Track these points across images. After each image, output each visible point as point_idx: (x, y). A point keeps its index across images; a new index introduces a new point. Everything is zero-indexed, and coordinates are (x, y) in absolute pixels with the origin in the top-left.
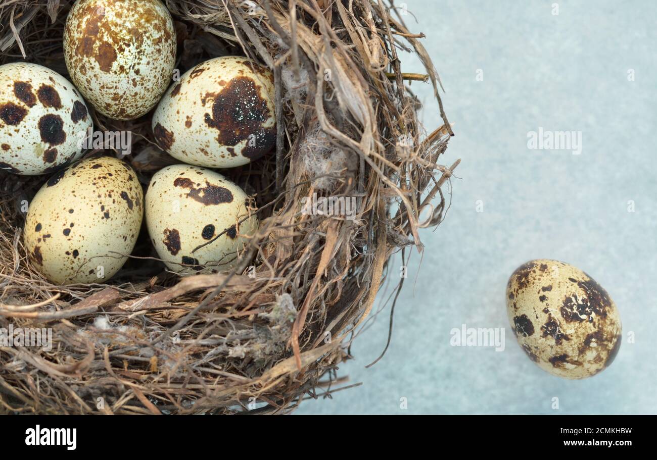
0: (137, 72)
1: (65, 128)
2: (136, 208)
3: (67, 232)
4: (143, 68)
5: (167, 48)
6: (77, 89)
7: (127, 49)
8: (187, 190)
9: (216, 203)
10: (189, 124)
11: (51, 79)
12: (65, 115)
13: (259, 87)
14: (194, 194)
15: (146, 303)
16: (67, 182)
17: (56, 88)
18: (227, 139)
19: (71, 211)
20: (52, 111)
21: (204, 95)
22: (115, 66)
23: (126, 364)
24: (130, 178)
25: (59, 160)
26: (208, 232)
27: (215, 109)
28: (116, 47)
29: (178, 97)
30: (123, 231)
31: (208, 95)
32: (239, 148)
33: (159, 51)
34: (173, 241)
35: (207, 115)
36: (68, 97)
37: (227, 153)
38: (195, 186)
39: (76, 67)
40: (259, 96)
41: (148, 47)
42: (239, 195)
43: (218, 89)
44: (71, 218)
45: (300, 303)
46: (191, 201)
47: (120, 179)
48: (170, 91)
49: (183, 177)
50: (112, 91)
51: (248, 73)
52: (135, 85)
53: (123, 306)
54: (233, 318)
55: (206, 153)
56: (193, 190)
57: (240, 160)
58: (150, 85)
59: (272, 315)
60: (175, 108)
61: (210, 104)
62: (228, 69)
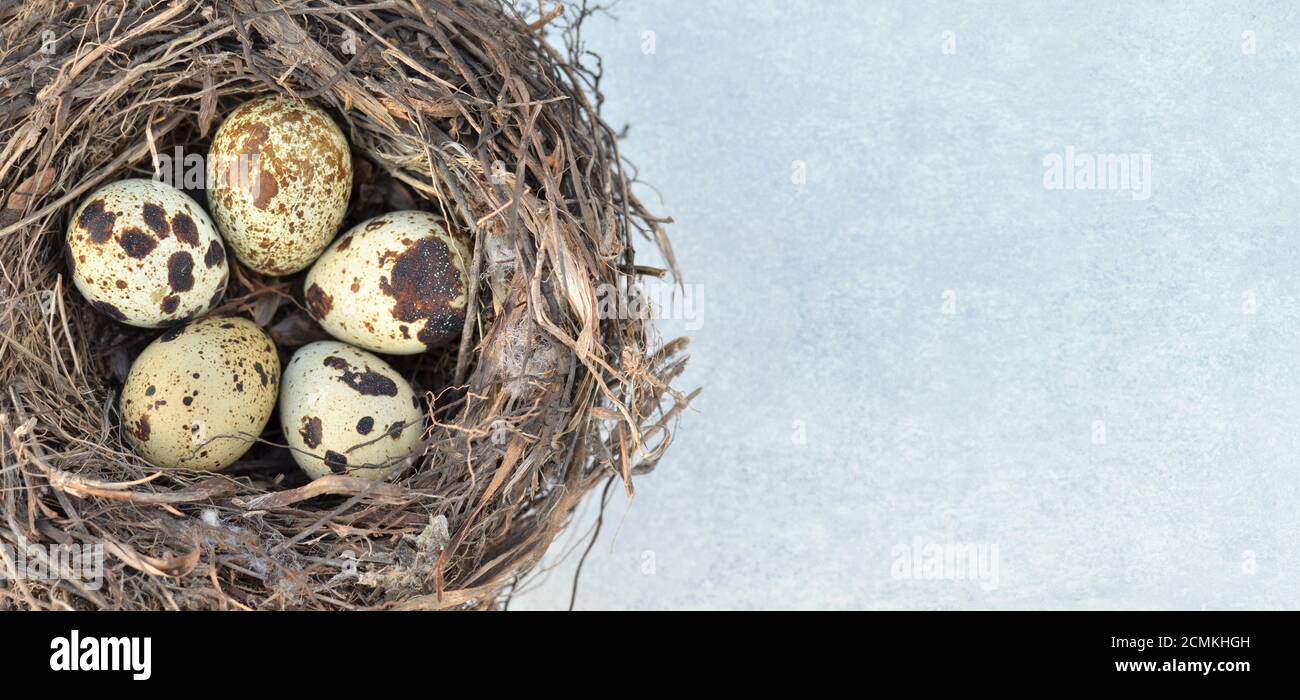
0: (300, 215)
1: (195, 273)
2: (270, 386)
3: (187, 401)
4: (308, 213)
5: (341, 189)
6: (216, 224)
7: (292, 183)
8: (340, 373)
9: (375, 394)
10: (355, 288)
11: (186, 206)
12: (198, 256)
13: (453, 255)
14: (348, 379)
15: (267, 501)
16: (188, 339)
17: (193, 217)
18: (402, 313)
19: (196, 376)
20: (187, 247)
21: (383, 253)
22: (274, 203)
24: (268, 349)
25: (180, 312)
26: (365, 425)
27: (396, 272)
28: (278, 179)
29: (346, 251)
30: (253, 410)
31: (388, 253)
32: (416, 327)
33: (329, 192)
34: (312, 433)
35: (383, 279)
36: (206, 234)
37: (398, 332)
38: (351, 369)
39: (219, 198)
40: (452, 265)
41: (317, 183)
42: (405, 390)
43: (401, 249)
44: (195, 385)
45: (455, 529)
46: (344, 386)
47: (256, 346)
48: (338, 243)
49: (336, 356)
50: (262, 235)
51: (440, 233)
52: (292, 231)
53: (237, 501)
55: (371, 329)
56: (348, 373)
57: (414, 346)
58: (310, 234)
59: (420, 539)
60: (341, 265)
61: (390, 265)
62: (415, 226)
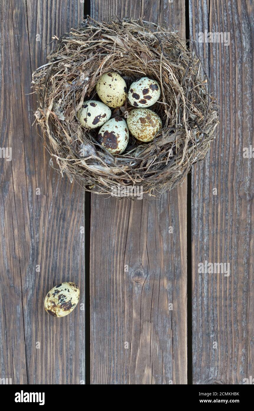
0: (135, 125)
1: (134, 99)
2: (106, 102)
3: (110, 85)
4: (135, 127)
5: (136, 135)
6: (141, 108)
7: (141, 126)
8: (102, 115)
9: (94, 120)
10: (116, 127)
11: (147, 105)
12: (137, 101)
13: (112, 149)
14: (100, 116)
15: (85, 91)
16: (122, 91)
17: (144, 104)
18: (106, 133)
19: (114, 89)
20: (140, 100)
21: (119, 136)
22: (140, 121)
23: (74, 77)
24: (114, 106)
26: (89, 115)
27: (114, 136)
28: (143, 124)
29: (124, 129)
30: (103, 97)
31: (119, 137)
32: (103, 134)
33: (137, 133)
34: (93, 105)
35: (115, 133)
36: (140, 105)
37: (104, 130)
38: (101, 118)
39: (147, 111)
40: (110, 148)
41: (139, 131)
42: (94, 126)
43: (118, 140)
44: (112, 88)
45: (61, 121)
46: (99, 115)
47: (115, 103)
48: (127, 129)
49: (106, 117)
50: (135, 116)
51: (117, 150)
52: (133, 122)
53: (88, 85)
54: (68, 105)
55: (107, 126)
56: (101, 117)
57: (100, 132)
58: (131, 125)
59: (62, 114)
60: (122, 127)
61: (116, 135)
62: (121, 146)
